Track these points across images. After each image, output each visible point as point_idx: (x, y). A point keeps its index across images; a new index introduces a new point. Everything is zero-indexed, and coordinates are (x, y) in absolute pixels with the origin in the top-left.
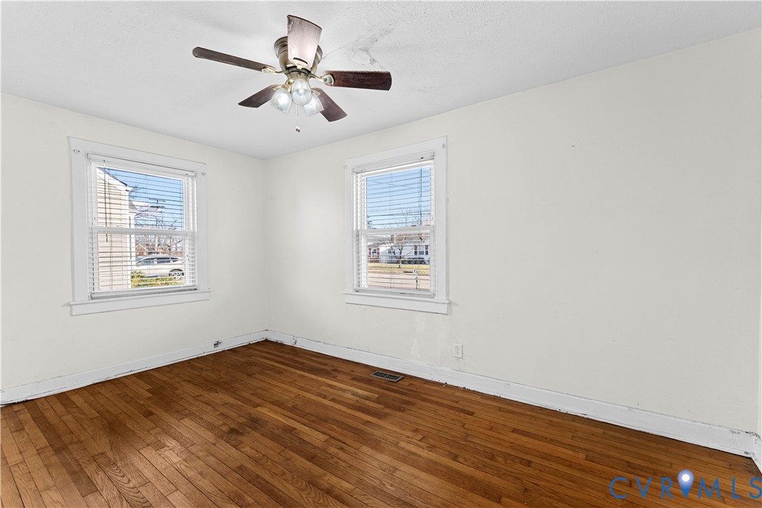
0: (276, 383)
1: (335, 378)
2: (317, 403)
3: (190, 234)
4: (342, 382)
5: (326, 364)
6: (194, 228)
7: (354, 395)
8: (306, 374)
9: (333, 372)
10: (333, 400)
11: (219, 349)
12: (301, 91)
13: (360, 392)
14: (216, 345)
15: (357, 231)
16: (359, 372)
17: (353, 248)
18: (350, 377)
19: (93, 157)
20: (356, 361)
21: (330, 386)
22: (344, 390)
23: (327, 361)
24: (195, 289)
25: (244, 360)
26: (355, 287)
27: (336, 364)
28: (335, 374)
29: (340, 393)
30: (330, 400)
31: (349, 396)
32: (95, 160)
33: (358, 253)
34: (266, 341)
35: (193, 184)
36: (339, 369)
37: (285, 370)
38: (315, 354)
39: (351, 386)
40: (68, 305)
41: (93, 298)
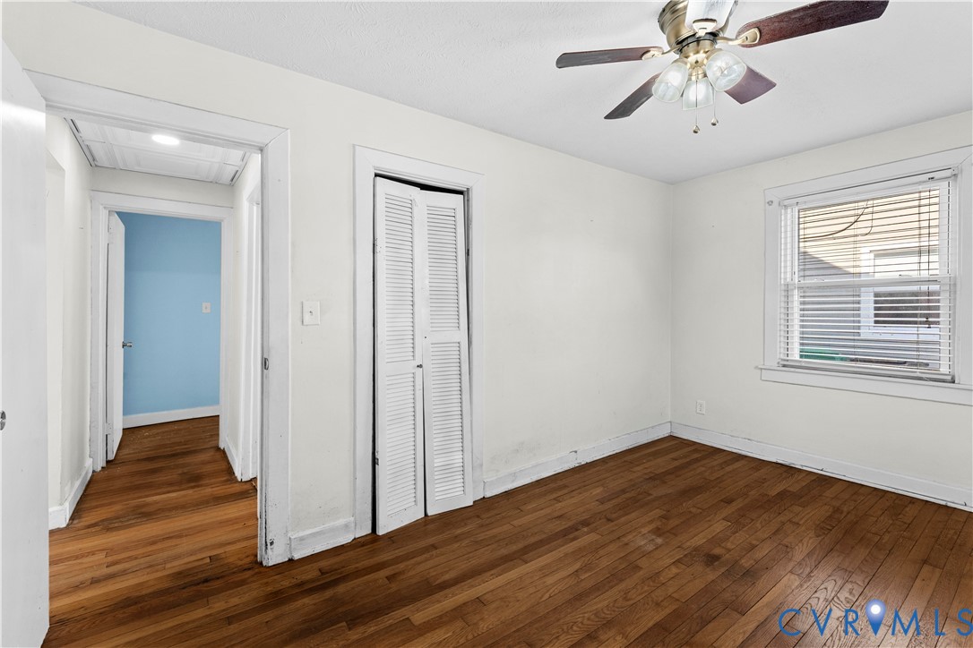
24: (952, 382)
40: (756, 367)
41: (784, 366)
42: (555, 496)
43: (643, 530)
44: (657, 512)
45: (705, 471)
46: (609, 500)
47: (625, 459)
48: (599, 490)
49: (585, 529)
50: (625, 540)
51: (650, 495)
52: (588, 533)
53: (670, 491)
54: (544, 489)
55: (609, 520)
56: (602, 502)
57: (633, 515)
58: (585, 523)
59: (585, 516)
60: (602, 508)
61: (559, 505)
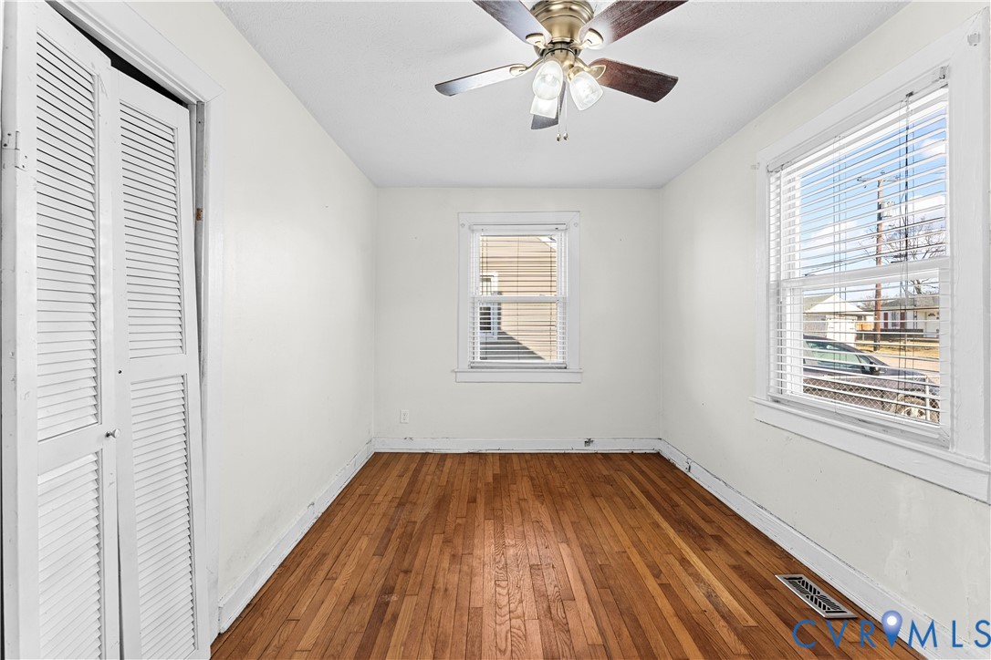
0: (612, 519)
1: (702, 550)
2: (637, 578)
3: (561, 300)
4: (711, 564)
5: (709, 521)
6: (565, 292)
7: (709, 596)
8: (665, 525)
9: (710, 540)
10: (666, 588)
11: (591, 449)
12: (549, 78)
13: (726, 597)
14: (588, 442)
15: (778, 283)
16: (759, 561)
17: (768, 317)
18: (733, 562)
19: (475, 227)
20: (771, 536)
21: (684, 562)
22: (697, 578)
23: (716, 517)
24: (566, 368)
25: (605, 472)
26: (773, 392)
27: (728, 526)
28: (712, 544)
29: (687, 579)
30: (660, 585)
31: (698, 594)
32: (477, 231)
33: (780, 325)
34: (658, 455)
35: (565, 239)
36: (727, 540)
37: (643, 507)
38: (708, 497)
39: (720, 579)
40: (453, 371)
41: (472, 368)
42: (321, 574)
43: (443, 565)
44: (437, 539)
45: (433, 479)
46: (386, 549)
47: (358, 492)
48: (364, 542)
49: (394, 598)
50: (440, 585)
51: (415, 523)
52: (401, 600)
53: (427, 511)
54: (299, 572)
55: (407, 572)
56: (380, 553)
57: (422, 552)
58: (388, 590)
59: (380, 582)
60: (387, 561)
61: (339, 584)
